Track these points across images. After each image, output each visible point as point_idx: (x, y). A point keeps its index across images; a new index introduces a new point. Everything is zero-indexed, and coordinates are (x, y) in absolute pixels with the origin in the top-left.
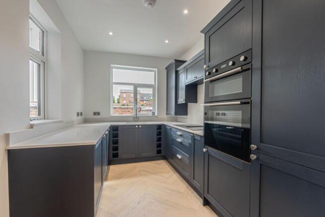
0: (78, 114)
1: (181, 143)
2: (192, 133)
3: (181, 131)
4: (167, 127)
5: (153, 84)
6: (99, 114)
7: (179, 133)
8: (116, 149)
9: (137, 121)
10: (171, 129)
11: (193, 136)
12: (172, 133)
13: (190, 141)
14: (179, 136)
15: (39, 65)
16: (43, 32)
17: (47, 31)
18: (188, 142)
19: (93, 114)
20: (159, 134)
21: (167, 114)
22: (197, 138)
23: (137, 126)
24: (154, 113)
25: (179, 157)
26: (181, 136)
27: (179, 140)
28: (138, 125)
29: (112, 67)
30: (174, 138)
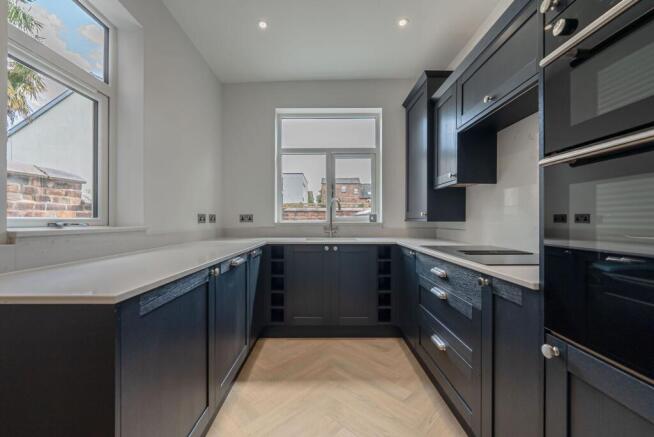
0: (201, 219)
1: (445, 301)
2: (485, 276)
3: (444, 266)
4: (406, 252)
5: (374, 147)
6: (250, 219)
7: (438, 271)
8: (278, 300)
9: (333, 237)
10: (415, 256)
11: (490, 285)
12: (419, 270)
13: (478, 303)
14: (439, 281)
15: (96, 103)
16: (107, 29)
17: (115, 28)
18: (470, 302)
19: (238, 218)
20: (385, 269)
21: (408, 219)
22: (504, 293)
23: (327, 248)
24: (375, 216)
25: (440, 343)
26: (445, 279)
27: (439, 292)
28: (331, 246)
29: (279, 115)
30: (422, 283)
